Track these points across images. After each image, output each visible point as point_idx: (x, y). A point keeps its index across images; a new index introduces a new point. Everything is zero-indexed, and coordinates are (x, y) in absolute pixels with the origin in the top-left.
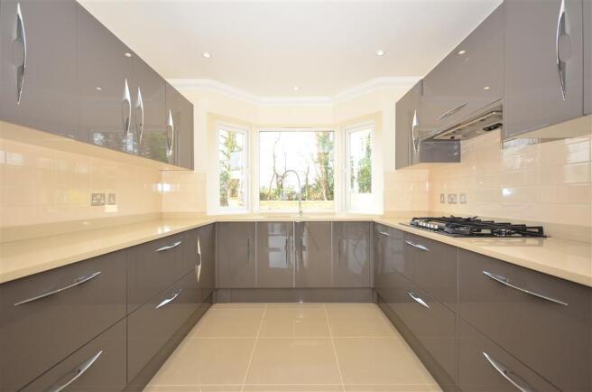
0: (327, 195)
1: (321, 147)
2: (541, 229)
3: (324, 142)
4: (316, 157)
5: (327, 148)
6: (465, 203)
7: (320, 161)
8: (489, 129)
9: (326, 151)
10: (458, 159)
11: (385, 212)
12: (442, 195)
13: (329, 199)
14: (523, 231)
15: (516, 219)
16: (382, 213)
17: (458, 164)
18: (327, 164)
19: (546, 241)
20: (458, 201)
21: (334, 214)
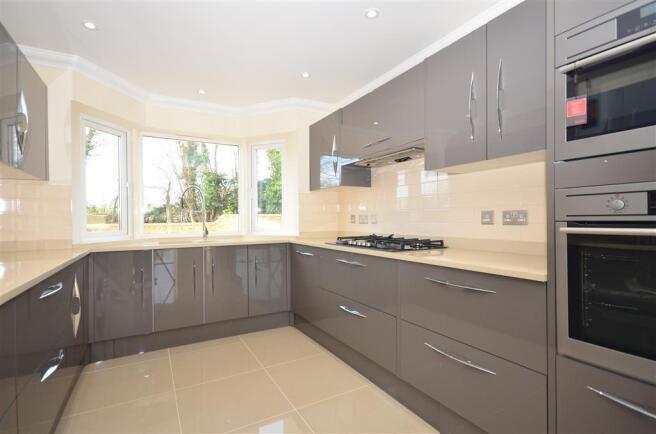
0: (195, 216)
1: (186, 160)
2: (442, 242)
3: (190, 155)
4: (180, 172)
5: (194, 162)
6: (376, 223)
7: (185, 176)
8: (400, 161)
9: (193, 166)
10: (368, 184)
11: (301, 233)
12: (353, 217)
13: (197, 221)
14: (428, 245)
15: (422, 235)
16: (297, 233)
17: (368, 188)
18: (193, 180)
19: (445, 251)
20: (370, 221)
21: (241, 236)
